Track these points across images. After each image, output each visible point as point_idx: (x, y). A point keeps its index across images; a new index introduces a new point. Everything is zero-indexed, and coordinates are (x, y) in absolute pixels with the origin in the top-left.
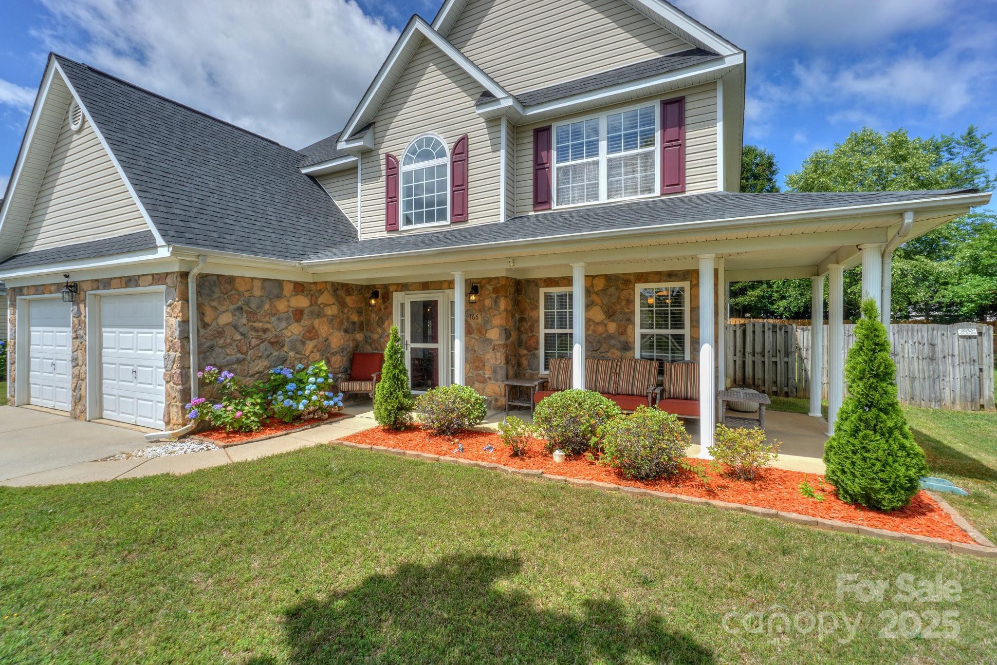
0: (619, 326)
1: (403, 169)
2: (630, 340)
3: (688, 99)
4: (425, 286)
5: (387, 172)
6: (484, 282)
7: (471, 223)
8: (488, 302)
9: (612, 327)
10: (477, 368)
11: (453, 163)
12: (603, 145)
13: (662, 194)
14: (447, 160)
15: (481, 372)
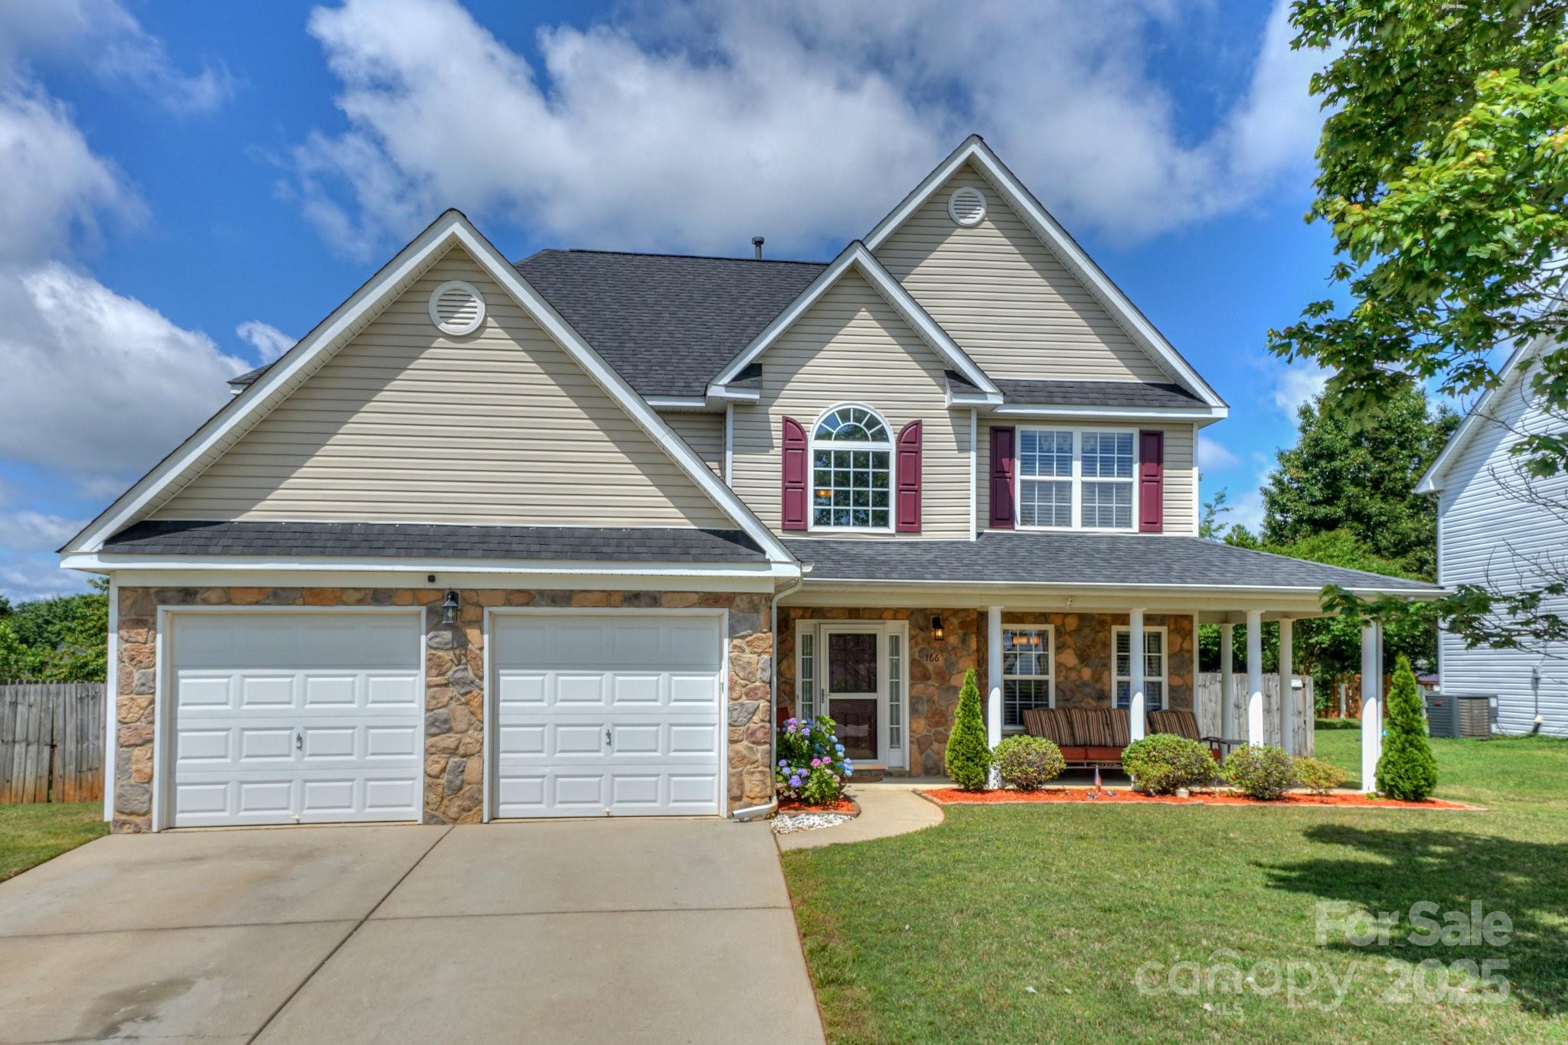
0: (1094, 672)
1: (814, 445)
2: (1106, 688)
3: (1166, 435)
4: (854, 613)
5: (784, 444)
6: (946, 614)
7: (926, 536)
8: (953, 640)
9: (1087, 673)
10: (938, 724)
11: (899, 452)
12: (1077, 466)
13: (1141, 531)
14: (890, 447)
15: (941, 729)
